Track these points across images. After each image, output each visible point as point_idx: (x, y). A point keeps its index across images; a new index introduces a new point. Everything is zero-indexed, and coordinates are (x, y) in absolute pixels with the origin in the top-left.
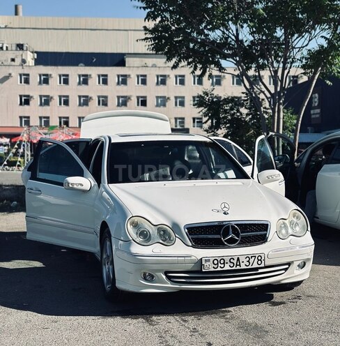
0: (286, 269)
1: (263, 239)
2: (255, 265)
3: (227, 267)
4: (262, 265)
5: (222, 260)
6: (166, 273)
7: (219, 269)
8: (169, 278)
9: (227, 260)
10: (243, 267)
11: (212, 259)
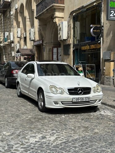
0: (95, 102)
1: (89, 93)
2: (88, 100)
3: (80, 101)
4: (90, 100)
5: (78, 99)
6: (62, 102)
7: (77, 101)
8: (62, 104)
9: (80, 98)
10: (84, 101)
11: (75, 98)
